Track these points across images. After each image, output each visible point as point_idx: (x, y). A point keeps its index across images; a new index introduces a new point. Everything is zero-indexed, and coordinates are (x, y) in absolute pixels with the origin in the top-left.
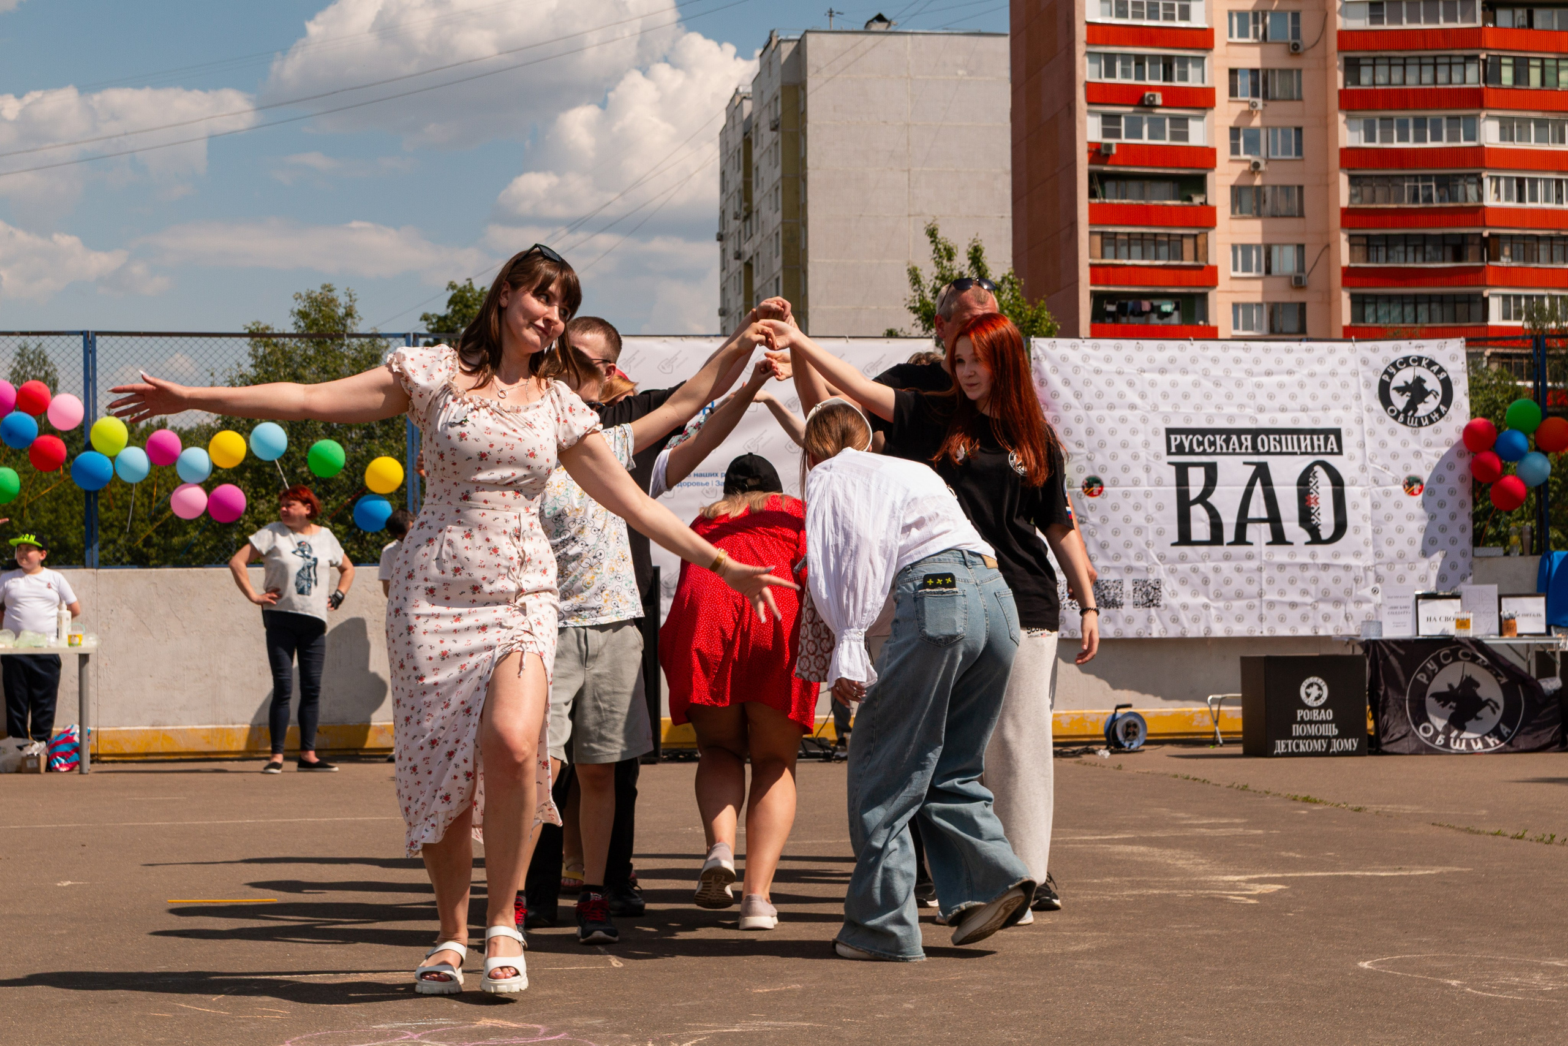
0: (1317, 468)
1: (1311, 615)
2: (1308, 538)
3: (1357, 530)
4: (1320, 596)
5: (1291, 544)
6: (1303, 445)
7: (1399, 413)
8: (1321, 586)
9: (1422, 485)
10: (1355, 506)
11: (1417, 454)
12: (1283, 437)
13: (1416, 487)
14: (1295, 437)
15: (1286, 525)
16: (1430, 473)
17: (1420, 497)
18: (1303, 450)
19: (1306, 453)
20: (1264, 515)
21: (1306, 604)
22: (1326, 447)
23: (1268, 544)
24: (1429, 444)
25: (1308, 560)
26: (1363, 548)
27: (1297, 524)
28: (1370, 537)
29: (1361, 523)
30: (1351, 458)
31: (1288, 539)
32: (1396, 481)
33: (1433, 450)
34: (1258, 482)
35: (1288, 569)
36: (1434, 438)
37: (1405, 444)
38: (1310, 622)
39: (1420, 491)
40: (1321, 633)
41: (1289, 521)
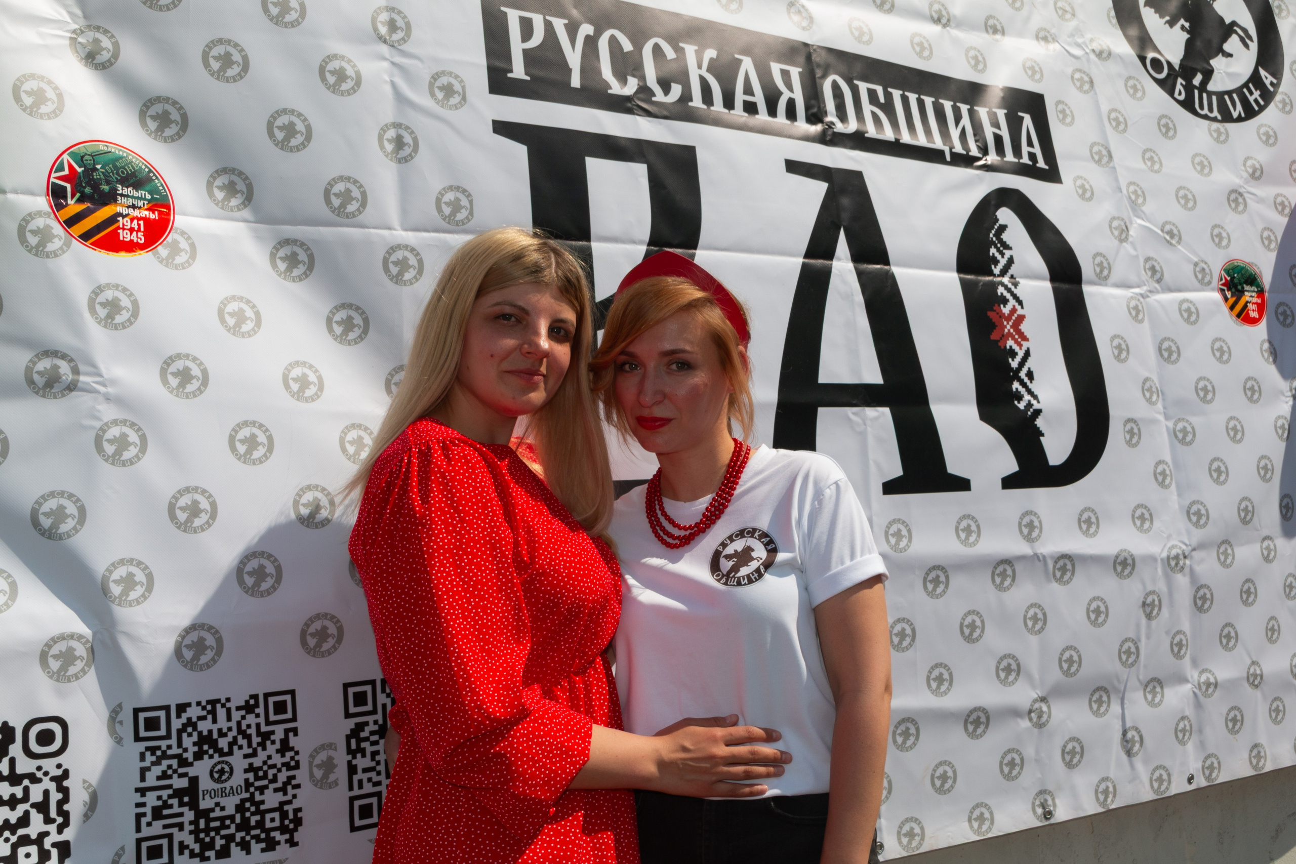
0: (1005, 215)
1: (1029, 751)
2: (1011, 465)
3: (1134, 434)
4: (1055, 675)
5: (962, 484)
6: (955, 133)
7: (1173, 74)
8: (1057, 637)
9: (1261, 293)
10: (1122, 351)
11: (1235, 198)
12: (896, 94)
13: (1250, 296)
14: (928, 101)
15: (941, 412)
16: (1273, 256)
17: (1261, 330)
18: (959, 149)
19: (964, 160)
20: (872, 375)
21: (1015, 713)
22: (1017, 152)
23: (890, 488)
24: (1257, 175)
25: (1017, 547)
26: (1152, 495)
27: (972, 410)
28: (1168, 458)
29: (1141, 410)
30: (1086, 194)
31: (953, 467)
32: (1202, 281)
33: (1267, 191)
34: (842, 247)
35: (958, 581)
36: (1262, 155)
37: (1203, 166)
38: (1029, 779)
39: (1261, 308)
40: (1062, 814)
41: (949, 398)
